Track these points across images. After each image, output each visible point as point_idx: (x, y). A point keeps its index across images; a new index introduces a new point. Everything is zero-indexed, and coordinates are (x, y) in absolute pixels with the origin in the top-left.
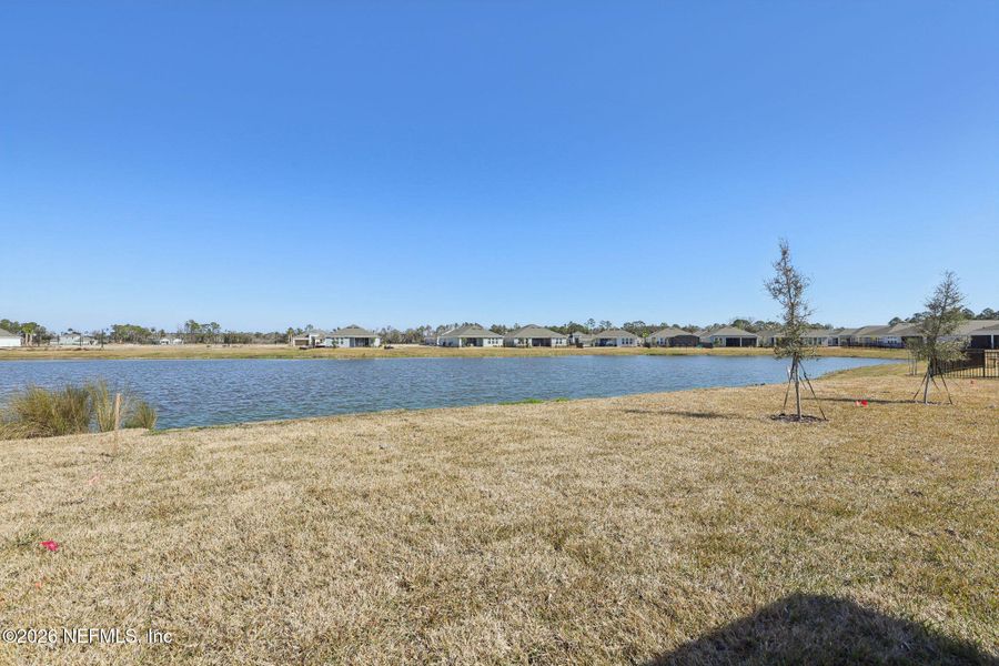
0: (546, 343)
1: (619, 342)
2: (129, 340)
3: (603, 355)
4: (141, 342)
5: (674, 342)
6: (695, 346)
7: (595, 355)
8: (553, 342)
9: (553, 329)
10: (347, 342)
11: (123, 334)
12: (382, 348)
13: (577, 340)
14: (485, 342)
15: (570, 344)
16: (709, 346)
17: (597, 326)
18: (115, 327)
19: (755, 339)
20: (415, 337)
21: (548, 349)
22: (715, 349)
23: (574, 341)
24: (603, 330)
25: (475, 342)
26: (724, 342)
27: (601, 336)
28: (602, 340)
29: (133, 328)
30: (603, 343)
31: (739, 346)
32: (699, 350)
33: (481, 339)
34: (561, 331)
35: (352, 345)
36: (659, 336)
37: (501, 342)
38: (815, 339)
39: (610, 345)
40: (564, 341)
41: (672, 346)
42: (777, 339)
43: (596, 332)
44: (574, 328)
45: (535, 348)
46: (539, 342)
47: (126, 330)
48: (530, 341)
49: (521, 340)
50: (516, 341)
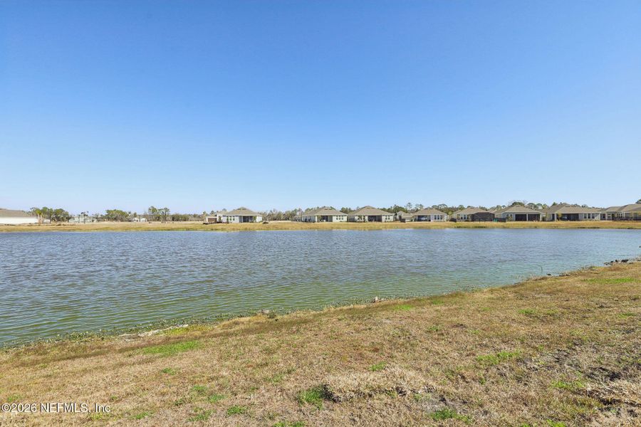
0: (378, 219)
1: (432, 217)
2: (115, 219)
3: (421, 228)
4: (122, 220)
5: (474, 218)
6: (491, 220)
7: (415, 228)
8: (383, 218)
9: (384, 210)
10: (237, 219)
11: (113, 216)
12: (261, 223)
13: (400, 217)
14: (334, 218)
15: (396, 220)
16: (503, 220)
17: (413, 207)
18: (108, 211)
19: (538, 215)
20: (290, 216)
21: (380, 223)
22: (507, 223)
23: (398, 217)
24: (417, 210)
25: (326, 218)
26: (514, 217)
27: (418, 214)
28: (419, 216)
29: (118, 211)
30: (419, 219)
31: (526, 220)
32: (494, 223)
33: (331, 217)
34: (389, 211)
35: (240, 222)
36: (462, 213)
37: (345, 219)
38: (590, 214)
39: (426, 220)
40: (392, 218)
41: (473, 221)
42: (557, 215)
43: (413, 211)
44: (397, 210)
45: (370, 223)
46: (372, 218)
47: (114, 213)
48: (366, 218)
49: (360, 217)
50: (356, 218)
